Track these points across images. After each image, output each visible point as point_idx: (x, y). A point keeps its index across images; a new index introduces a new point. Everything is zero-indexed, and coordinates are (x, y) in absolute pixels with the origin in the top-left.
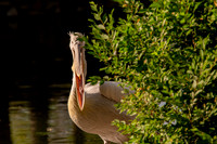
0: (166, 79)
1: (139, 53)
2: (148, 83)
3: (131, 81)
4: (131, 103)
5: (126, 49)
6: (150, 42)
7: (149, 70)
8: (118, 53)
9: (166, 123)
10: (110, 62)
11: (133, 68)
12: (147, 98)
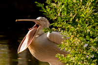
0: (88, 31)
1: (73, 15)
2: (78, 32)
3: (68, 31)
4: (67, 44)
5: (66, 12)
6: (80, 9)
7: (79, 25)
8: (61, 15)
9: (87, 57)
10: (56, 20)
11: (69, 24)
12: (77, 41)
